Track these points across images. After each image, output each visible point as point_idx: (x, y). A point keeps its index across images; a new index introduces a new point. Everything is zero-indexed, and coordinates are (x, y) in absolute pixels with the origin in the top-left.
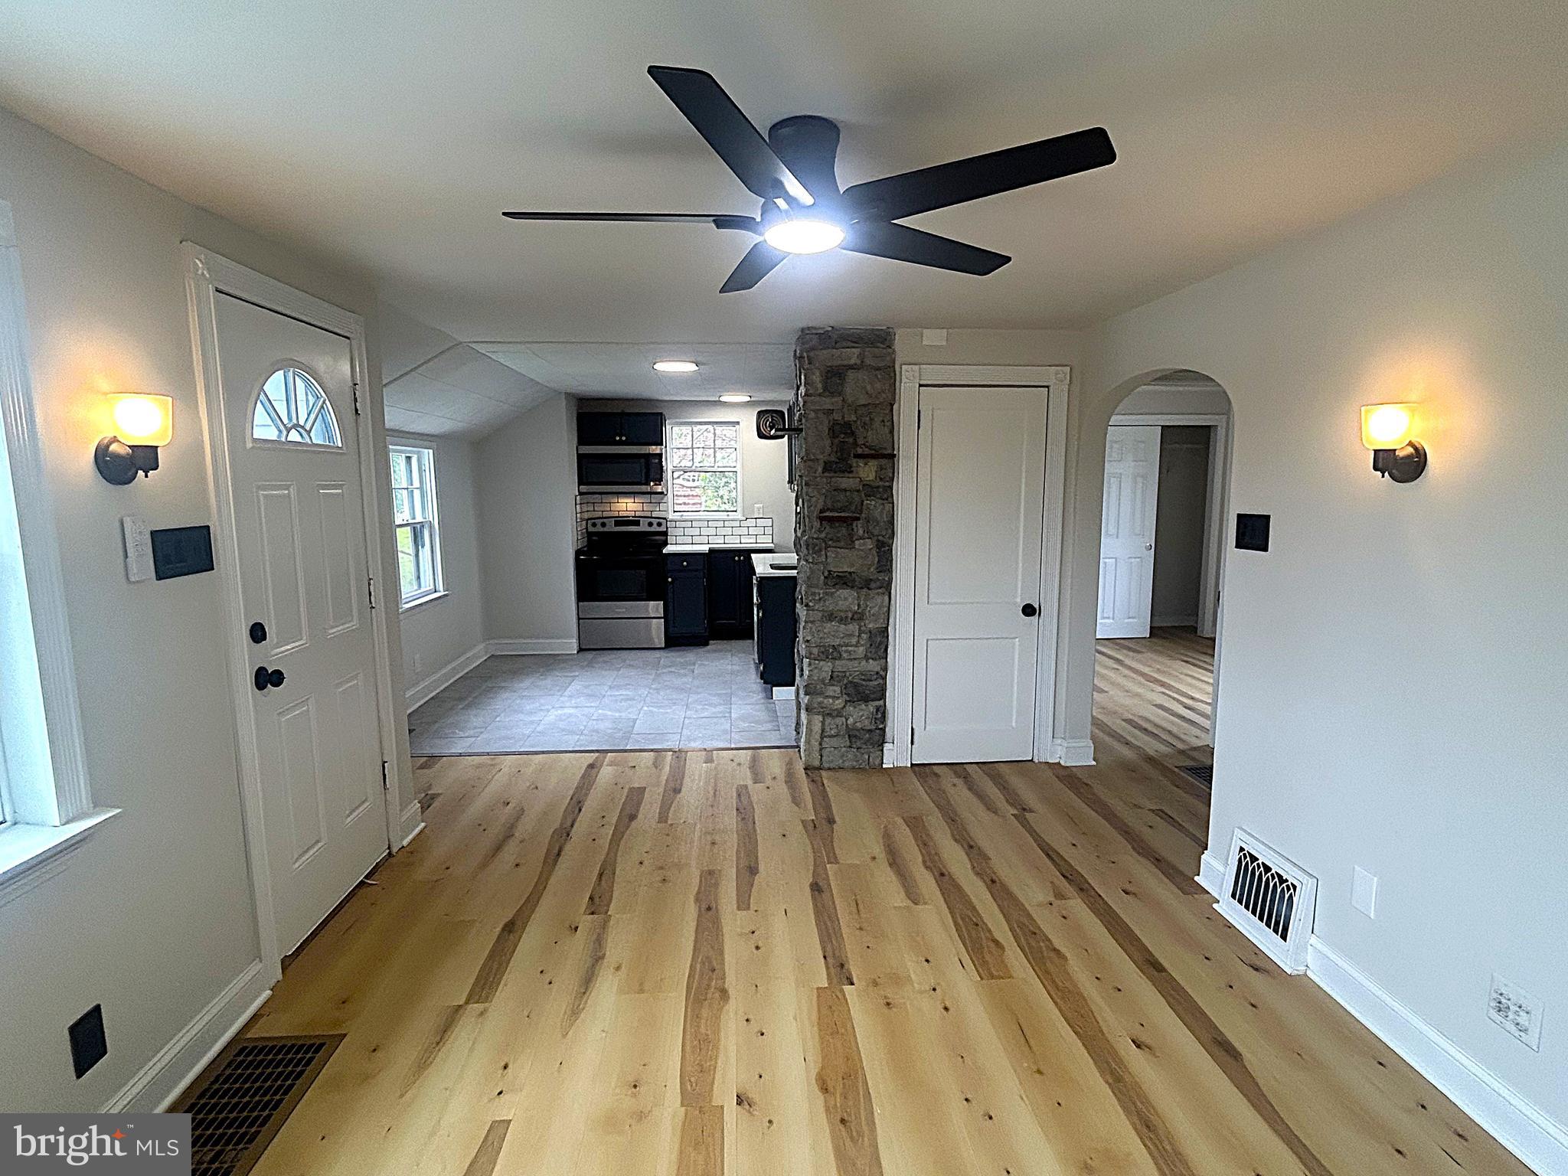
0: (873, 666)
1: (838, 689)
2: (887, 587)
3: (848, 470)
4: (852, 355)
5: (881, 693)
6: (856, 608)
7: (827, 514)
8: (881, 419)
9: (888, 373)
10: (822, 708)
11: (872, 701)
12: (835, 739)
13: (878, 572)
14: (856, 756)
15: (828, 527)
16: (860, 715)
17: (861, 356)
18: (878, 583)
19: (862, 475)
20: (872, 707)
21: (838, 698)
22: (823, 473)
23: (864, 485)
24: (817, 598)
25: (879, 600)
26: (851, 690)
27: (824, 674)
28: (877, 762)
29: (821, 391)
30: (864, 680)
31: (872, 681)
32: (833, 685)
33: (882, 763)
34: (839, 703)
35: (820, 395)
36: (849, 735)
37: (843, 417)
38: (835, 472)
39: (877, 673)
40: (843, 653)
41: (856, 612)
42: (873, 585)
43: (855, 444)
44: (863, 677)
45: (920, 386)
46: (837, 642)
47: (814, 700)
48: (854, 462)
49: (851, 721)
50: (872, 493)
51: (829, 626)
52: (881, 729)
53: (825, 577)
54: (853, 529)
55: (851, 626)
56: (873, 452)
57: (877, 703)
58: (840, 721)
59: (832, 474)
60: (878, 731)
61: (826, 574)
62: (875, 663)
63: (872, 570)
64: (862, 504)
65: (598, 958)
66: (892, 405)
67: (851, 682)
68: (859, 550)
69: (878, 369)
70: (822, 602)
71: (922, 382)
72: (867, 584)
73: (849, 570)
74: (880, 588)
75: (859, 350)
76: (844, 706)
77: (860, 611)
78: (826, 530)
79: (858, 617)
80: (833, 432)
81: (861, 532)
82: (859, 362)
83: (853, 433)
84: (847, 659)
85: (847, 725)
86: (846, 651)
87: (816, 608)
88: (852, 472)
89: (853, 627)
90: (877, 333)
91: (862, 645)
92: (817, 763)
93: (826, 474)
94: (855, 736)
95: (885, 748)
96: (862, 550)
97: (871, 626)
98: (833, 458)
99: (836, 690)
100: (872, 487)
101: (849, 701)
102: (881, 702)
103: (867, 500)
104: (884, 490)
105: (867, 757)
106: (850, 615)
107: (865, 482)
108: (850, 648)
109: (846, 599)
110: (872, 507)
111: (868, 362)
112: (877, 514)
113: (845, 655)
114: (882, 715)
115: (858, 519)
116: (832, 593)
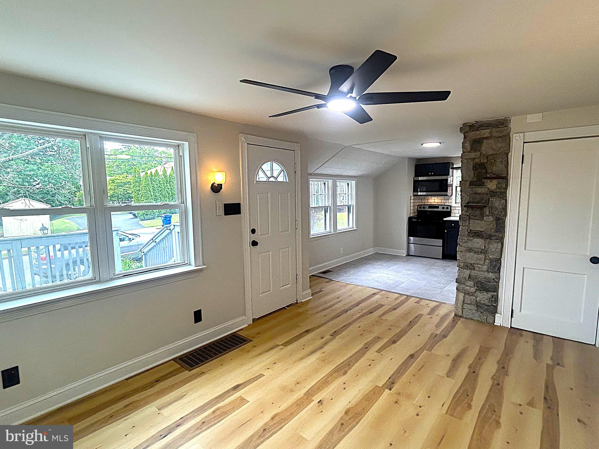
0: (491, 275)
1: (472, 283)
2: (501, 240)
3: (482, 185)
4: (486, 133)
5: (496, 289)
6: (483, 248)
7: (471, 204)
8: (500, 160)
9: (506, 139)
10: (464, 290)
11: (490, 292)
12: (470, 305)
13: (496, 232)
14: (480, 316)
15: (470, 210)
16: (483, 297)
17: (491, 132)
18: (496, 238)
19: (489, 186)
20: (490, 294)
21: (472, 287)
22: (469, 186)
23: (490, 191)
24: (464, 241)
25: (496, 245)
26: (479, 285)
27: (465, 276)
28: (491, 321)
29: (470, 150)
30: (486, 281)
31: (490, 282)
32: (470, 281)
33: (494, 322)
34: (473, 290)
35: (469, 152)
36: (477, 305)
37: (480, 161)
38: (475, 186)
39: (494, 279)
40: (476, 268)
41: (483, 250)
42: (493, 238)
43: (486, 173)
44: (486, 280)
45: (524, 143)
46: (473, 262)
47: (460, 286)
48: (485, 181)
49: (478, 299)
50: (494, 195)
51: (468, 255)
52: (495, 306)
53: (468, 232)
54: (484, 212)
55: (480, 256)
56: (496, 176)
57: (493, 293)
58: (473, 298)
59: (473, 187)
60: (492, 307)
61: (469, 231)
62: (493, 275)
63: (493, 231)
64: (489, 200)
65: (321, 348)
66: (507, 154)
67: (479, 281)
68: (485, 221)
69: (500, 137)
70: (466, 243)
71: (525, 141)
72: (490, 237)
73: (480, 230)
74: (497, 240)
75: (490, 130)
76: (475, 292)
77: (485, 249)
78: (470, 212)
79: (484, 252)
80: (475, 168)
81: (488, 213)
82: (489, 135)
83: (485, 168)
84: (478, 271)
85: (476, 300)
86: (477, 267)
87: (463, 245)
88: (484, 185)
89: (482, 256)
90: (499, 121)
91: (486, 265)
92: (460, 314)
93: (471, 187)
94: (480, 306)
95: (496, 316)
96: (488, 221)
97: (491, 257)
98: (475, 179)
99: (471, 283)
100: (494, 192)
101: (478, 290)
102: (495, 293)
103: (492, 198)
104: (502, 194)
105: (486, 317)
106: (480, 251)
107: (490, 190)
108: (479, 266)
109: (478, 243)
110: (494, 202)
111: (494, 135)
112: (497, 204)
113: (477, 268)
114: (496, 299)
115: (486, 207)
116: (471, 240)
